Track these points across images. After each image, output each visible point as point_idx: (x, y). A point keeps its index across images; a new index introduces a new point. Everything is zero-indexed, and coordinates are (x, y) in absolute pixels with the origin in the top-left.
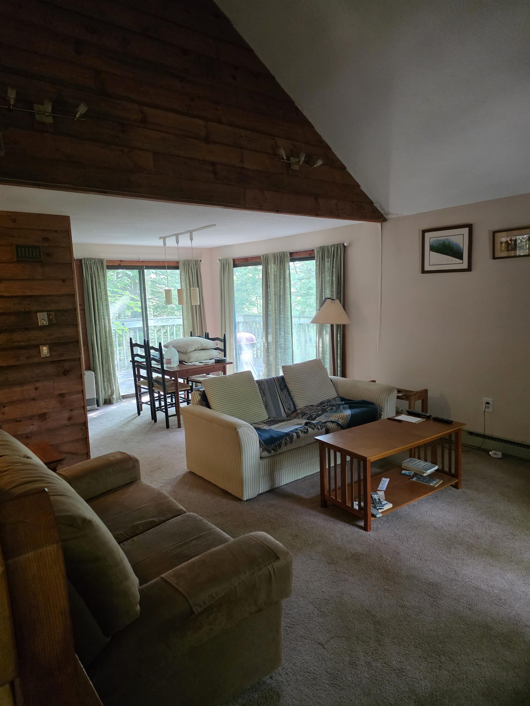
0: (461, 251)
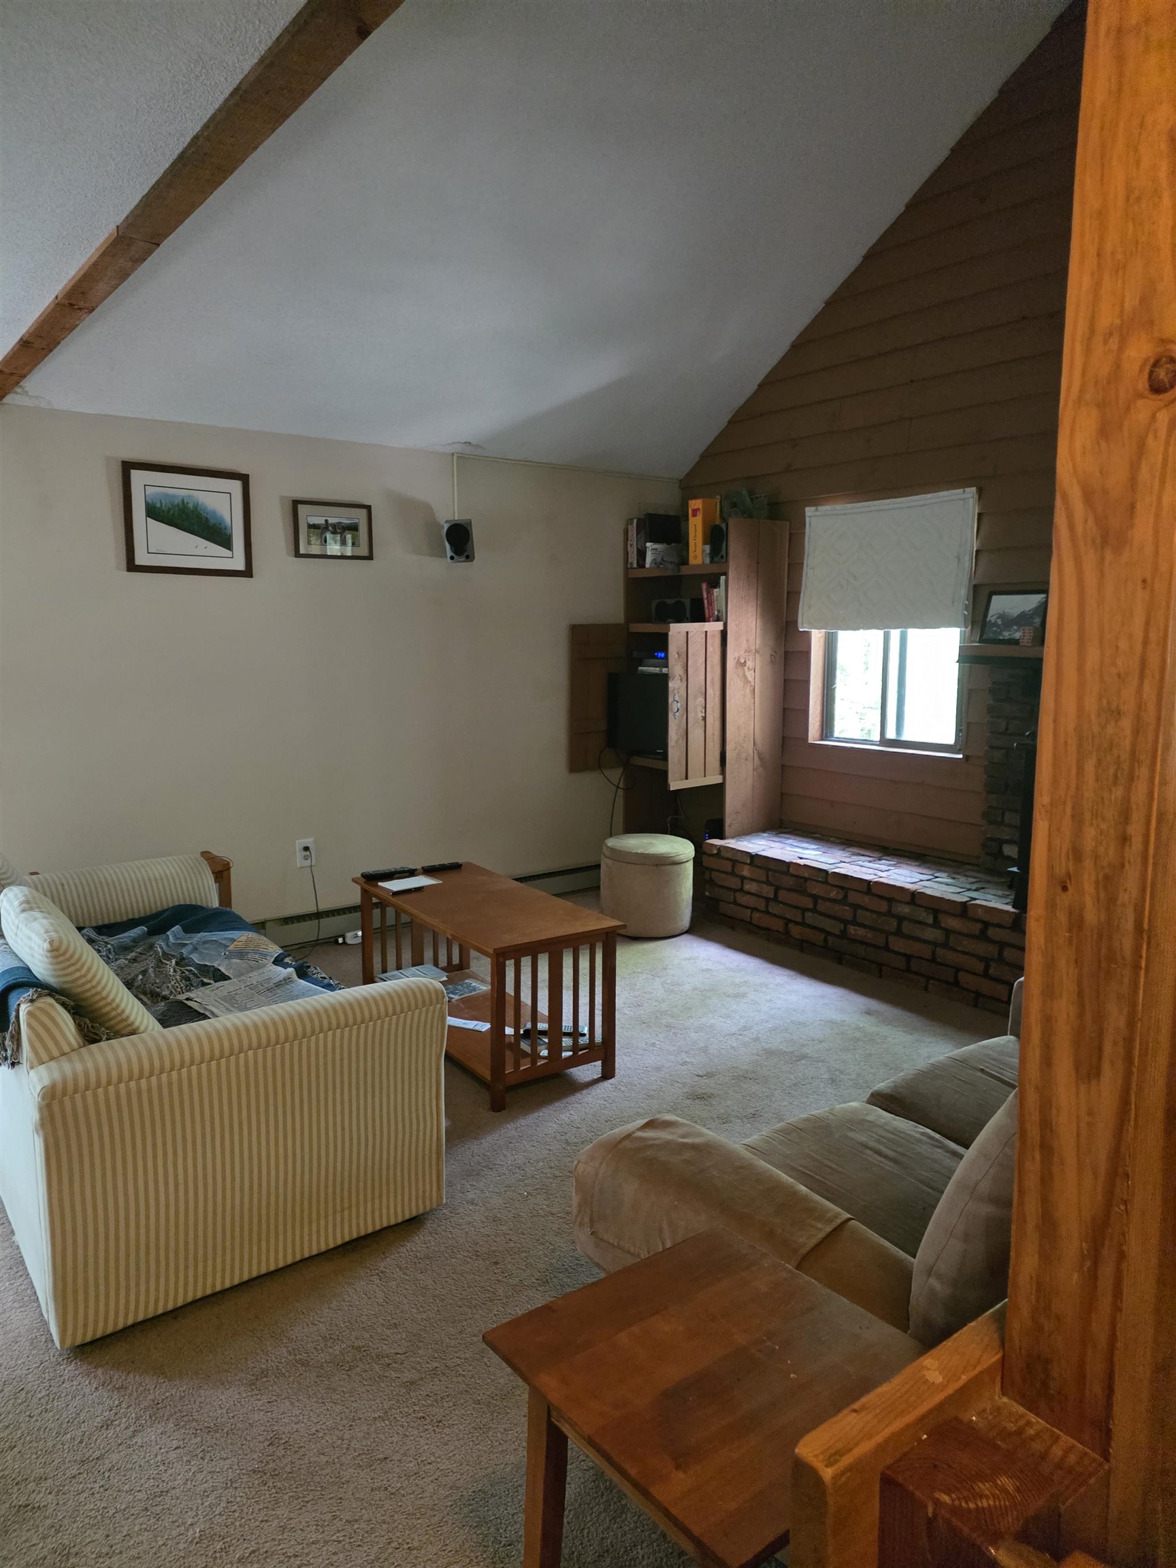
0: (225, 529)
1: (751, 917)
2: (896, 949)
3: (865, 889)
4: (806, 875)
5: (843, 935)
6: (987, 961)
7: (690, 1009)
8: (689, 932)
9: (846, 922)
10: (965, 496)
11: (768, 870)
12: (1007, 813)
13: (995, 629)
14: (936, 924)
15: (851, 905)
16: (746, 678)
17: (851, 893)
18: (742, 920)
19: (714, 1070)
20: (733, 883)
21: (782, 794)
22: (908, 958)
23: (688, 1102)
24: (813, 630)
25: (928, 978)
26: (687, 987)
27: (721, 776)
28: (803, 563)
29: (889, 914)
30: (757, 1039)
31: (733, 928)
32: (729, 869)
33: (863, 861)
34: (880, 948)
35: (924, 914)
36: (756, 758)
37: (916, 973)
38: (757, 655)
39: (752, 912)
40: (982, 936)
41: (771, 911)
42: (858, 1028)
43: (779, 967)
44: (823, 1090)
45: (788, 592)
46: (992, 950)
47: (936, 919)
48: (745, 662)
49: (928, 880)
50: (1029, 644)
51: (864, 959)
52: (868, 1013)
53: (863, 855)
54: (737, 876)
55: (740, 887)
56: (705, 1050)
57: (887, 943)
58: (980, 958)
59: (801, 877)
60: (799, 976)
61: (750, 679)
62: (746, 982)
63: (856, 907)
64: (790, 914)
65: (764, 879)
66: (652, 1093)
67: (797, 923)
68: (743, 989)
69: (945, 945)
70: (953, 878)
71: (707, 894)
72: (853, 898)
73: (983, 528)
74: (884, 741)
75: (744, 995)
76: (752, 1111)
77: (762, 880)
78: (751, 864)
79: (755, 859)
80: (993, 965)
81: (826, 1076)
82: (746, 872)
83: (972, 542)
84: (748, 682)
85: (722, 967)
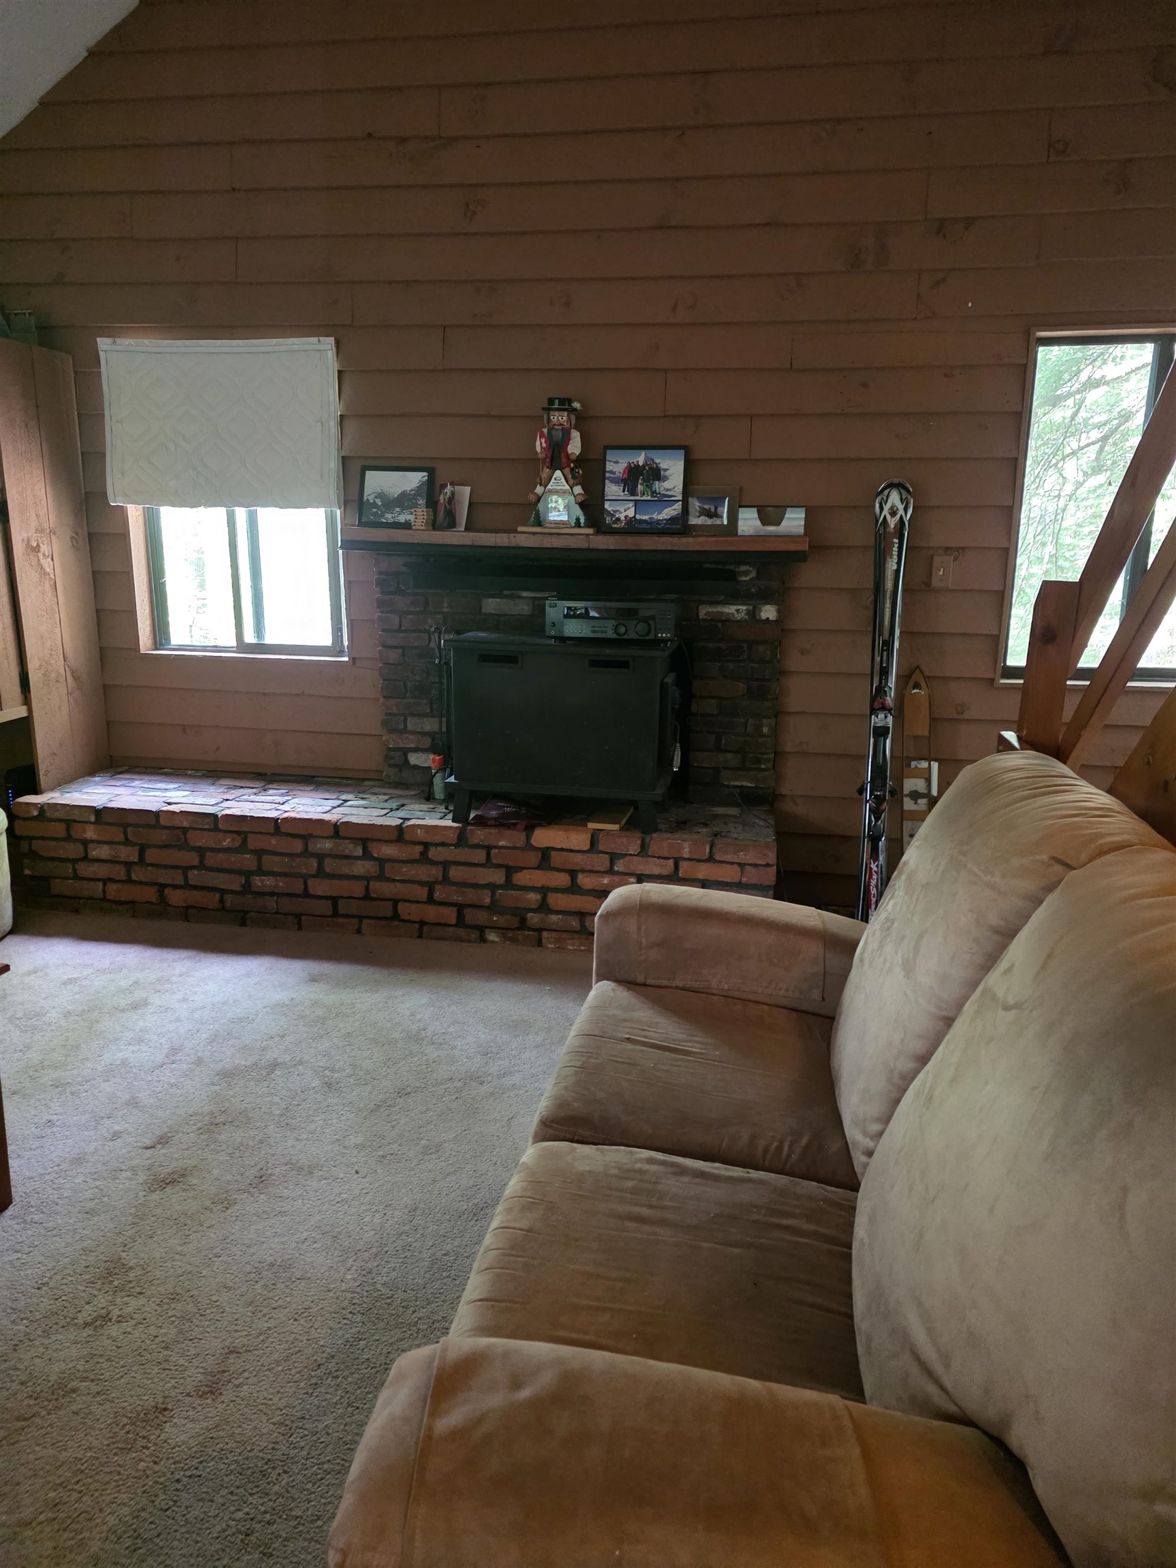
1: (104, 891)
2: (319, 893)
3: (272, 829)
4: (186, 824)
5: (247, 889)
6: (430, 886)
7: (78, 1047)
8: (14, 931)
9: (248, 874)
10: (321, 347)
11: (125, 827)
12: (409, 719)
13: (374, 510)
14: (367, 855)
15: (252, 852)
16: (42, 568)
17: (251, 838)
18: (91, 898)
19: (166, 1130)
20: (73, 850)
21: (108, 723)
22: (334, 900)
23: (155, 1196)
24: (128, 506)
25: (361, 918)
26: (54, 1015)
27: (25, 708)
28: (103, 415)
29: (306, 853)
30: (199, 1062)
31: (76, 911)
32: (63, 834)
33: (247, 794)
34: (298, 896)
35: (351, 846)
36: (70, 678)
37: (346, 916)
38: (53, 537)
39: (104, 886)
40: (424, 859)
41: (134, 877)
42: (315, 1004)
43: (169, 950)
44: (325, 1104)
45: (82, 453)
46: (436, 872)
47: (365, 849)
48: (38, 545)
49: (339, 806)
50: (424, 528)
51: (276, 913)
52: (314, 979)
53: (242, 787)
54: (75, 841)
55: (83, 855)
56: (133, 1103)
57: (306, 888)
58: (421, 883)
59: (179, 828)
60: (202, 955)
61: (48, 569)
62: (136, 983)
63: (259, 853)
64: (164, 877)
65: (121, 838)
66: (90, 1205)
67: (175, 887)
68: (139, 995)
69: (381, 877)
70: (363, 799)
71: (27, 872)
72: (254, 842)
73: (345, 388)
74: (242, 646)
75: (145, 1003)
76: (252, 1172)
77: (117, 840)
78: (97, 822)
79: (102, 815)
80: (438, 887)
81: (316, 1083)
82: (90, 833)
83: (335, 408)
84: (46, 574)
85: (90, 971)
